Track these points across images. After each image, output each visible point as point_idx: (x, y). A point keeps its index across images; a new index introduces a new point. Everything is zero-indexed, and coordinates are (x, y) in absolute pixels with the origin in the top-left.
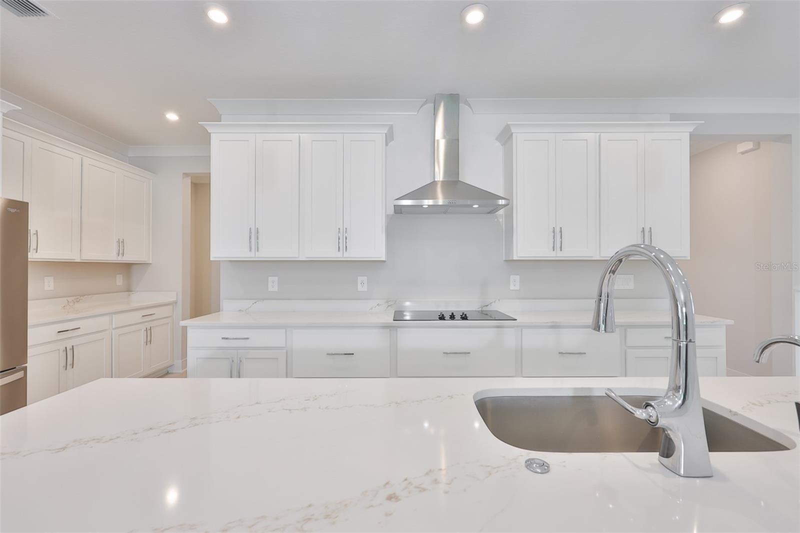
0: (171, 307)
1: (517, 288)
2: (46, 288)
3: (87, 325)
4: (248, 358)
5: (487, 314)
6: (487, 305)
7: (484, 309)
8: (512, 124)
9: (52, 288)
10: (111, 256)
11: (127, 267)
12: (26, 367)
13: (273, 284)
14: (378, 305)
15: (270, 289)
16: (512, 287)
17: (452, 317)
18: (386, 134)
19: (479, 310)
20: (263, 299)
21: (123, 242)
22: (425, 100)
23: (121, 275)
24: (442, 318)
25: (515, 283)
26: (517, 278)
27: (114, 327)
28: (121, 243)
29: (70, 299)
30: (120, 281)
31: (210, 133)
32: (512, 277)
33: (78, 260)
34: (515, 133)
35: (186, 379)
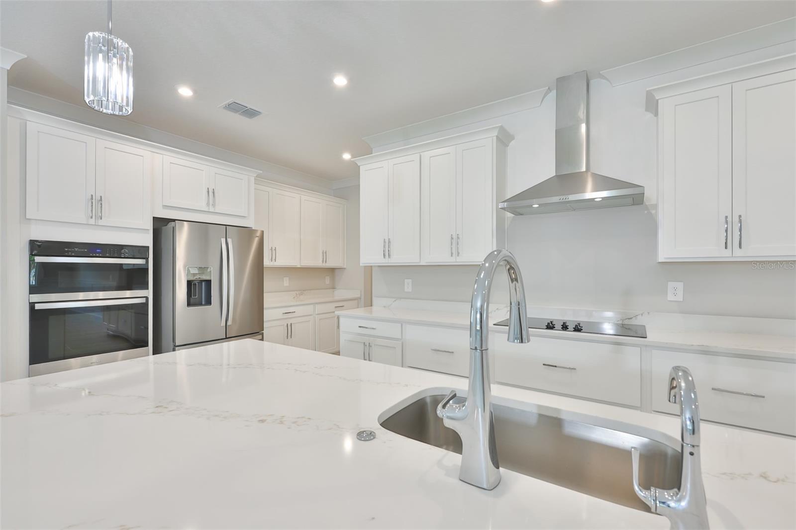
0: (356, 301)
1: (680, 298)
2: (285, 285)
3: (299, 310)
4: (377, 345)
5: (629, 329)
6: (631, 318)
7: (626, 322)
8: (654, 90)
9: (288, 285)
10: (319, 263)
11: (332, 271)
12: (263, 333)
13: (408, 285)
14: (497, 309)
15: (406, 290)
16: (670, 297)
17: (565, 327)
18: (497, 136)
19: (619, 322)
20: (401, 298)
21: (326, 253)
22: (547, 88)
23: (328, 277)
24: (550, 326)
25: (676, 291)
26: (680, 286)
27: (317, 313)
28: (325, 253)
29: (297, 293)
30: (328, 281)
31: (359, 166)
32: (671, 285)
33: (299, 266)
34: (660, 99)
35: (338, 356)
